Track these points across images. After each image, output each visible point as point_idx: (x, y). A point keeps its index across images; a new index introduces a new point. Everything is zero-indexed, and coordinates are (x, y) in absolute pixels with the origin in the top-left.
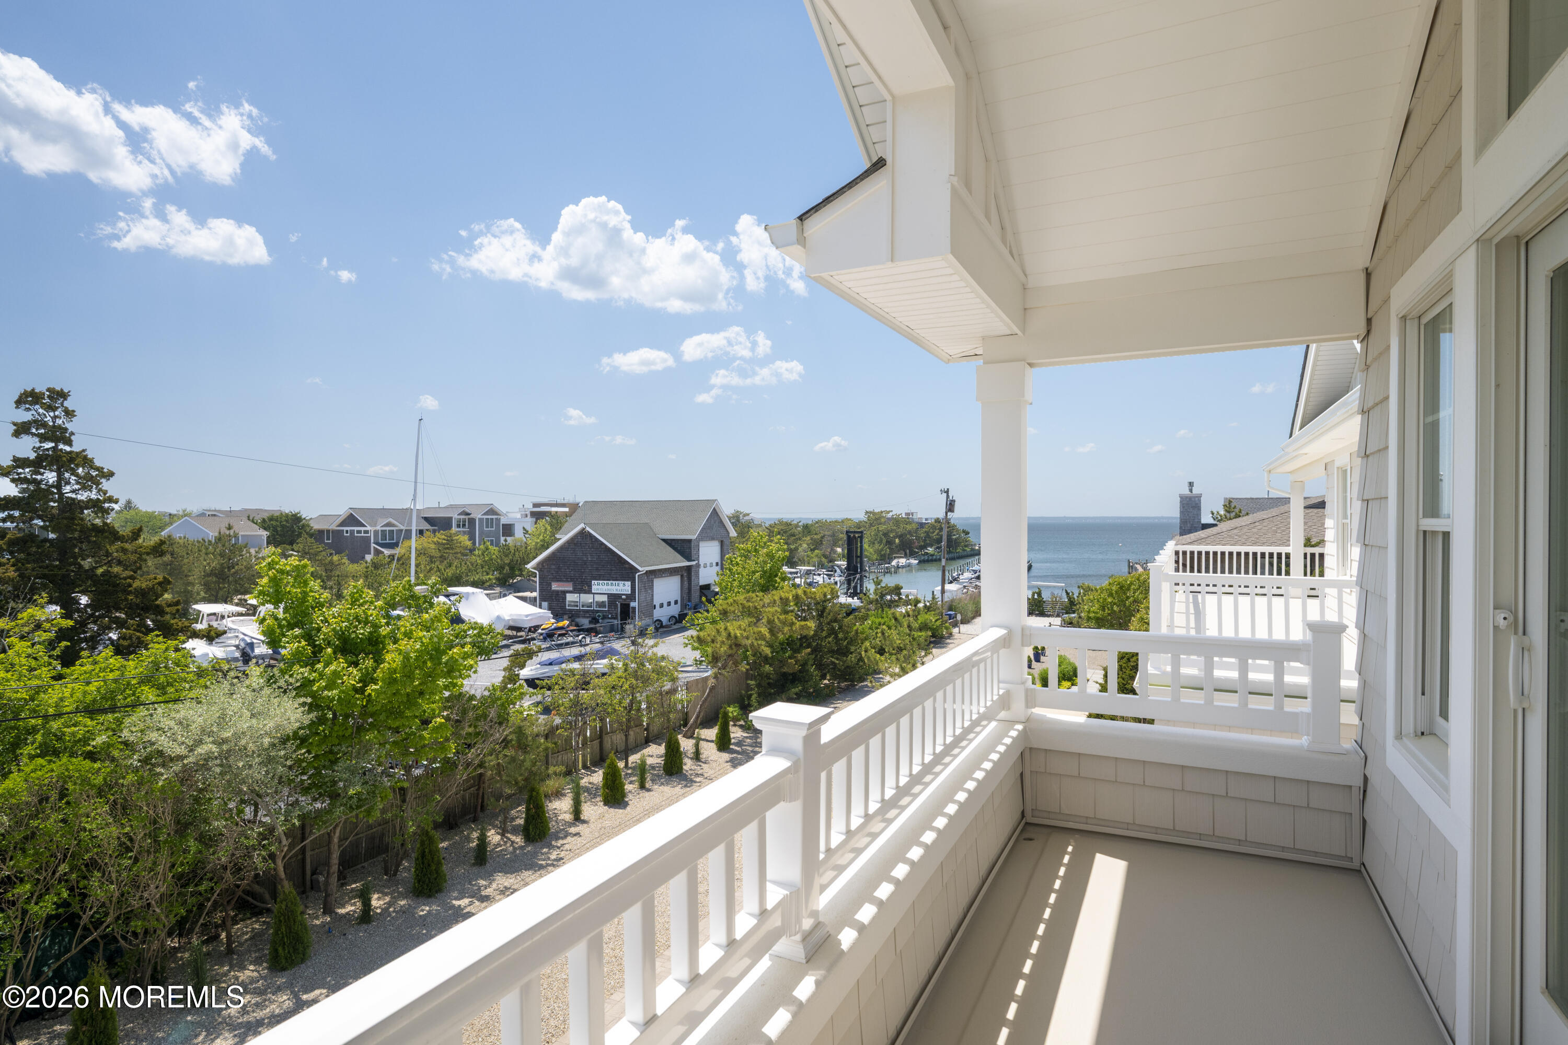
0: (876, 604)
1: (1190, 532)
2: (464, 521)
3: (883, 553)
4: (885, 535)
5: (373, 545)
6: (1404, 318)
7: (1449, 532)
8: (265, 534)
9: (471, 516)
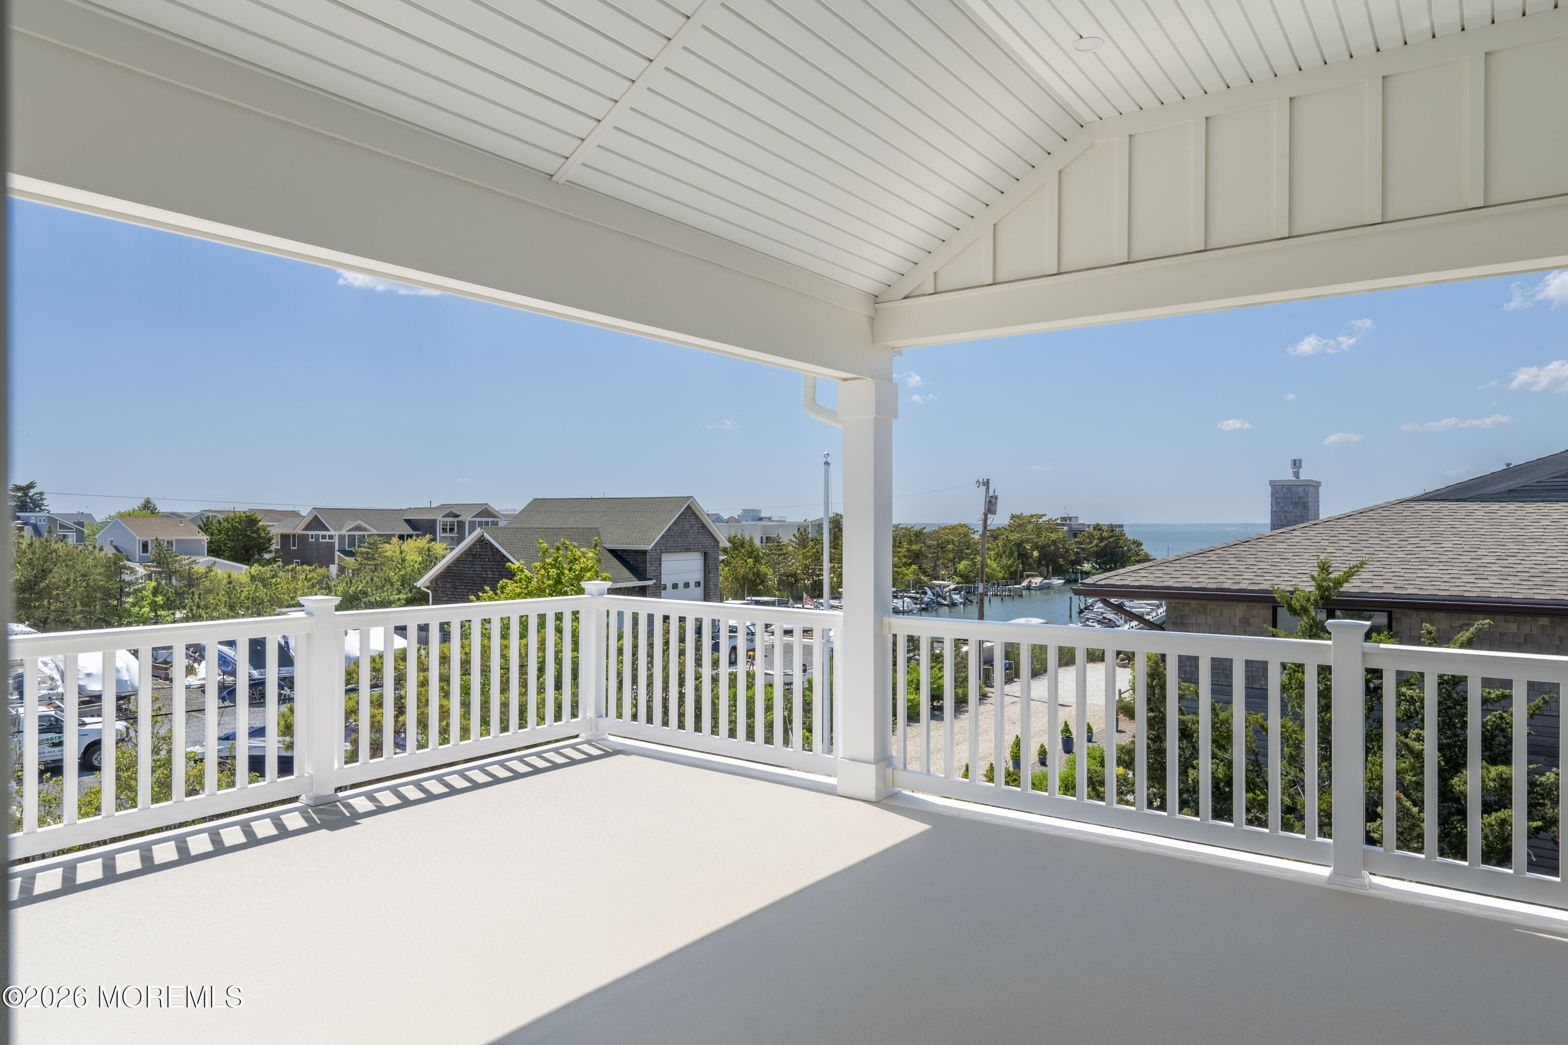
2: (452, 524)
3: (1012, 569)
5: (337, 553)
8: (205, 538)
9: (460, 519)
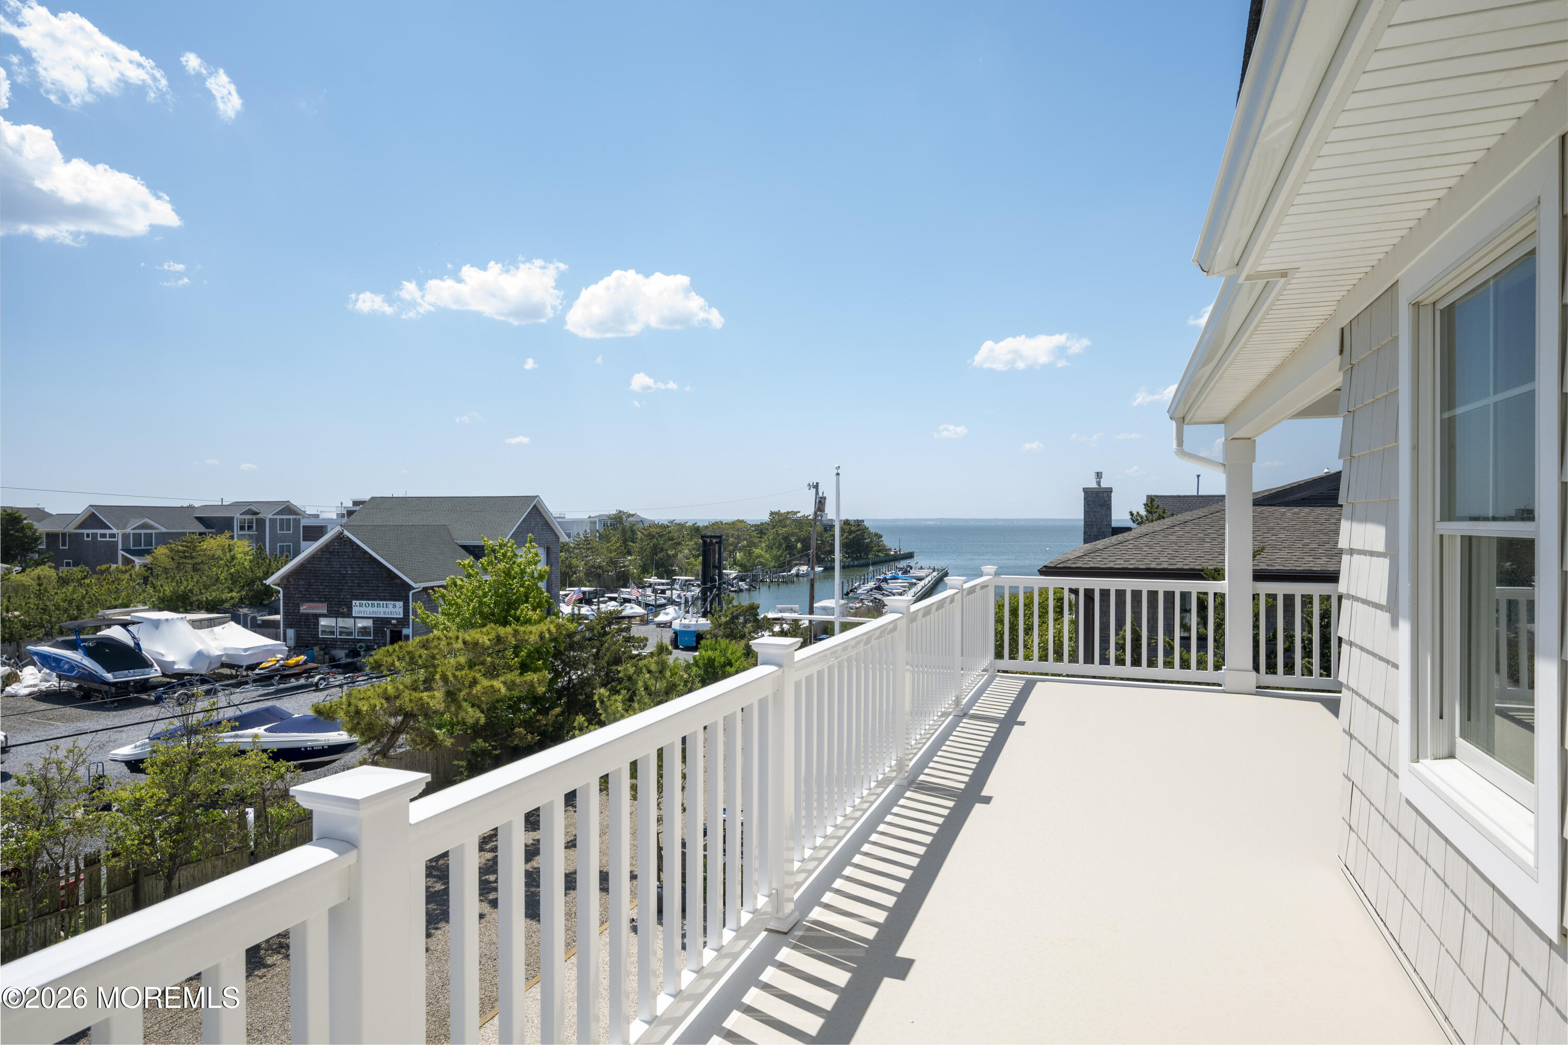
0: (725, 628)
1: (1097, 538)
2: (251, 522)
3: (782, 559)
4: (786, 538)
5: (121, 552)
9: (260, 516)
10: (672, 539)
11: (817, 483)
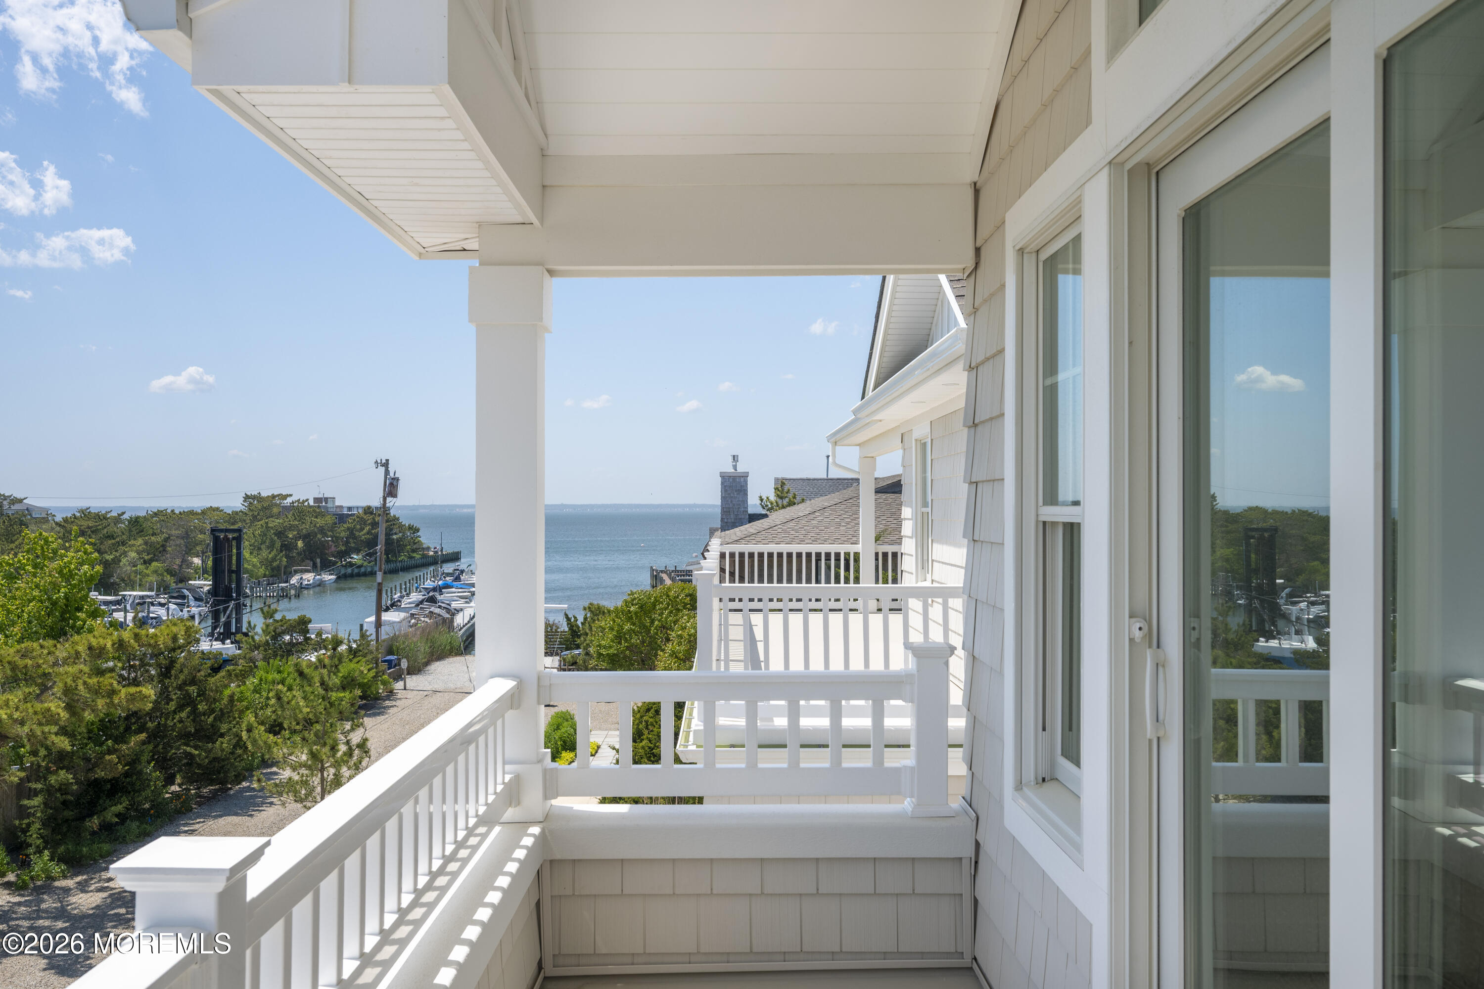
0: (265, 650)
1: (734, 525)
3: (275, 564)
4: (280, 534)
6: (1021, 251)
7: (1079, 524)
10: (111, 537)
11: (387, 460)
